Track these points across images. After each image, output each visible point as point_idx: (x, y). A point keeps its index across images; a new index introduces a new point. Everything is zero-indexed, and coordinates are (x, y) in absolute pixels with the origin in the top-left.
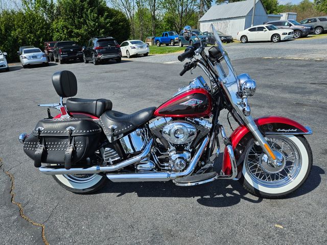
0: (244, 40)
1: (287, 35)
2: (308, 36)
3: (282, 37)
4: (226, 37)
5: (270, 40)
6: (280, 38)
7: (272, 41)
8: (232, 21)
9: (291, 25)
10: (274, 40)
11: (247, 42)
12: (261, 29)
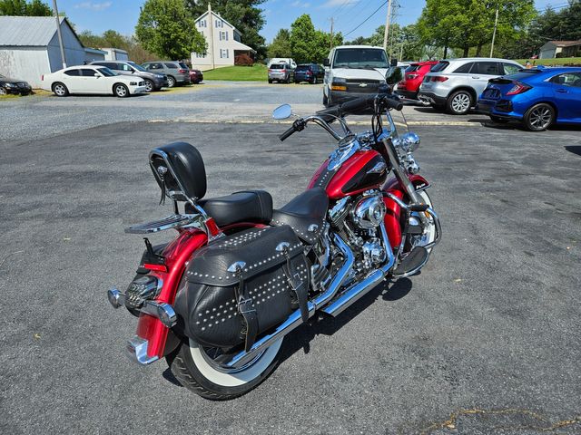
0: (60, 91)
1: (137, 87)
2: (162, 89)
3: (132, 89)
4: (15, 84)
5: (112, 92)
6: (128, 91)
7: (115, 95)
8: (16, 52)
9: (133, 71)
10: (118, 93)
11: (67, 94)
12: (90, 73)
